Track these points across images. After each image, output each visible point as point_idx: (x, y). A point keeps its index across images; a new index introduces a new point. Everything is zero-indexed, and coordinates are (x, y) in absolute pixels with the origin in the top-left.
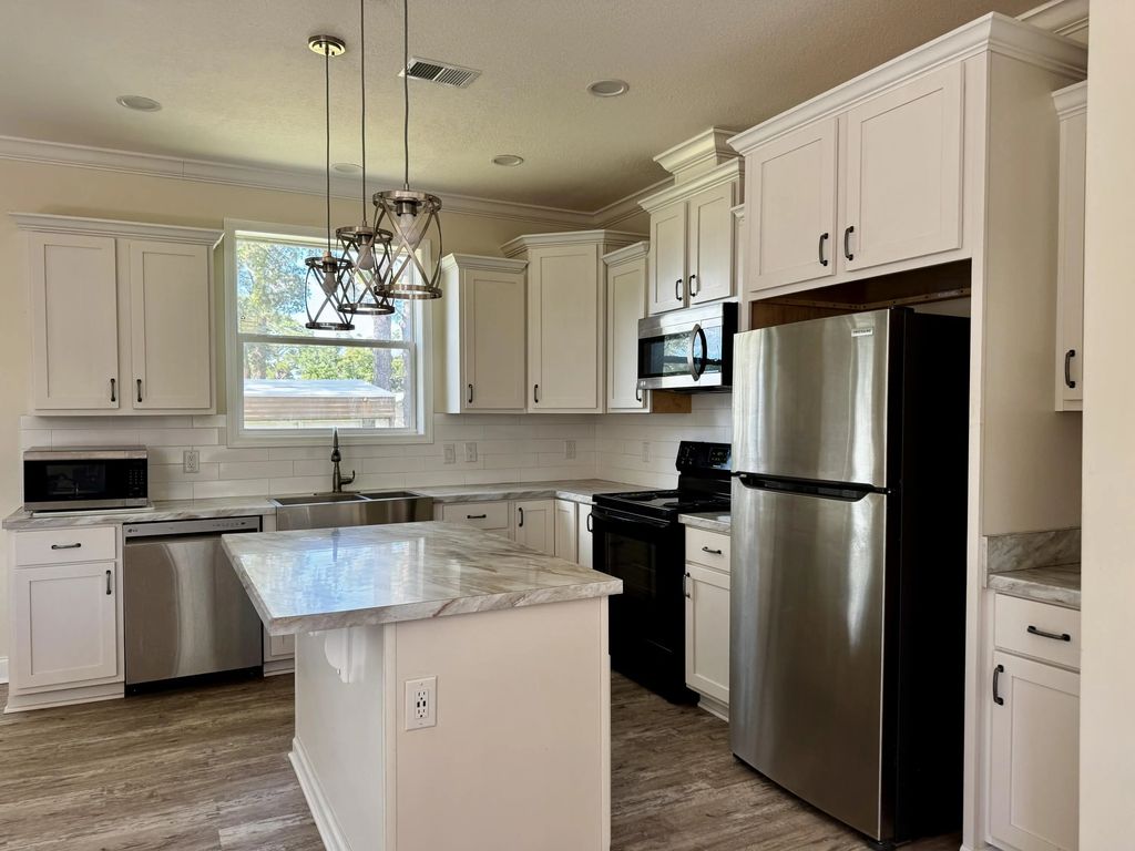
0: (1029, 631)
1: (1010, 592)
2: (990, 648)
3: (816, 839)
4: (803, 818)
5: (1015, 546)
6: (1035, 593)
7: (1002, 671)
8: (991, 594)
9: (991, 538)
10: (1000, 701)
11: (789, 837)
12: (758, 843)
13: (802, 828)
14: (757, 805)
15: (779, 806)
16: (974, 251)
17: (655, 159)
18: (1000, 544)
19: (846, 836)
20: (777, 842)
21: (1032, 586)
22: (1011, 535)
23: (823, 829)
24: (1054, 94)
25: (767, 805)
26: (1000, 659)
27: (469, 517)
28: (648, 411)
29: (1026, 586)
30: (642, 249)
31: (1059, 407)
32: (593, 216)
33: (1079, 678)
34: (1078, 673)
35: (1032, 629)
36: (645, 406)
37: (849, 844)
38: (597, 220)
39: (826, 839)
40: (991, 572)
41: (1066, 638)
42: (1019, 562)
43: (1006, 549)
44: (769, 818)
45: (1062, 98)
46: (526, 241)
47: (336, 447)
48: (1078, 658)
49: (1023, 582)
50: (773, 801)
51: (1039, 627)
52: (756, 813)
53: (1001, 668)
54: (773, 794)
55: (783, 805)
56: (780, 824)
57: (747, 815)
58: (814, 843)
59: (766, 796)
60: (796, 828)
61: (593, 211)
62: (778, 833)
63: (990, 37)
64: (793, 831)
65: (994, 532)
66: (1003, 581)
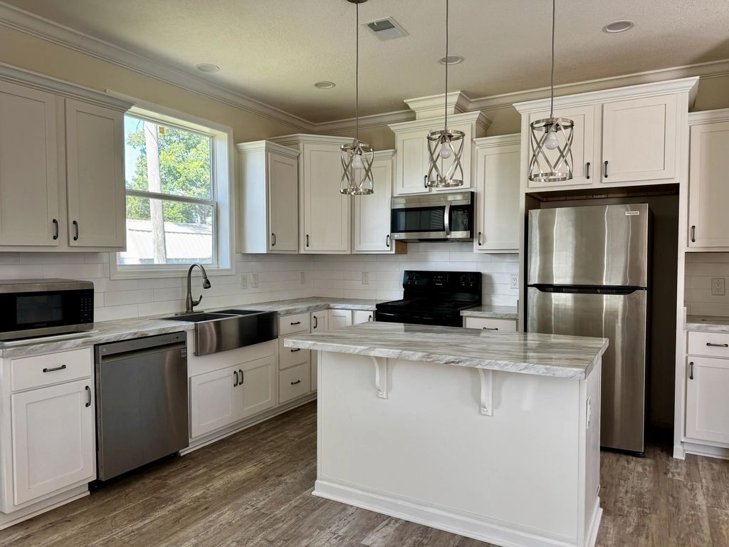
6: (711, 329)
17: (405, 101)
27: (292, 324)
28: (394, 252)
30: (391, 154)
32: (314, 126)
36: (391, 250)
38: (316, 129)
41: (726, 346)
46: (300, 138)
47: (206, 278)
61: (316, 123)
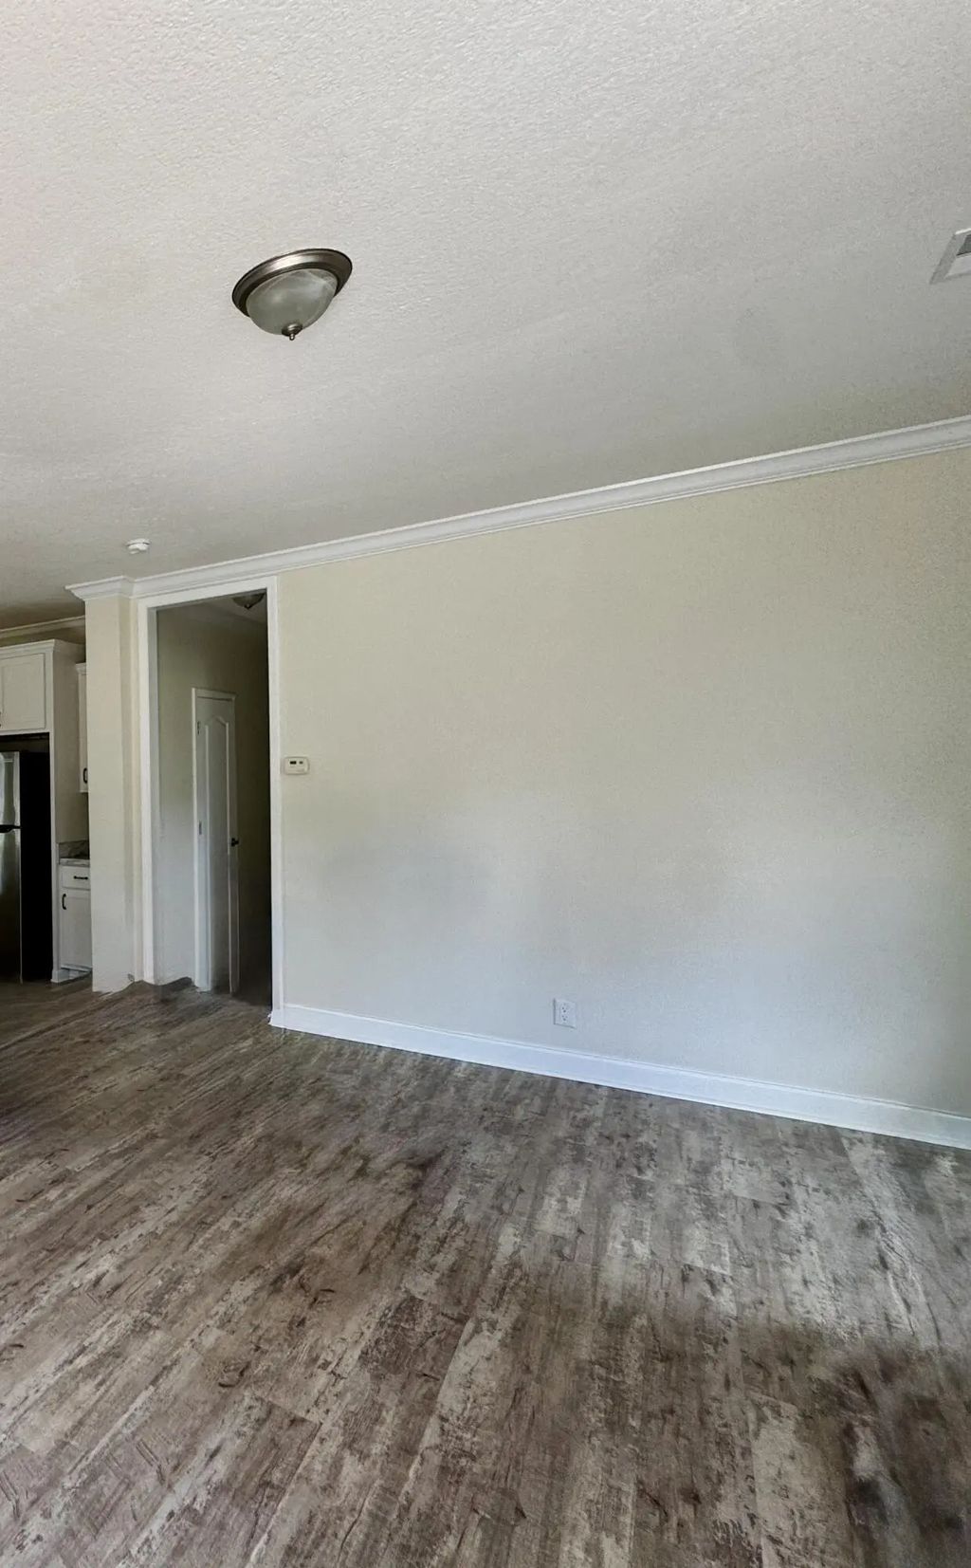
2: (60, 887)
6: (76, 863)
9: (60, 844)
10: (64, 908)
16: (50, 729)
31: (82, 791)
41: (86, 878)
45: (79, 667)
48: (90, 885)
53: (65, 895)
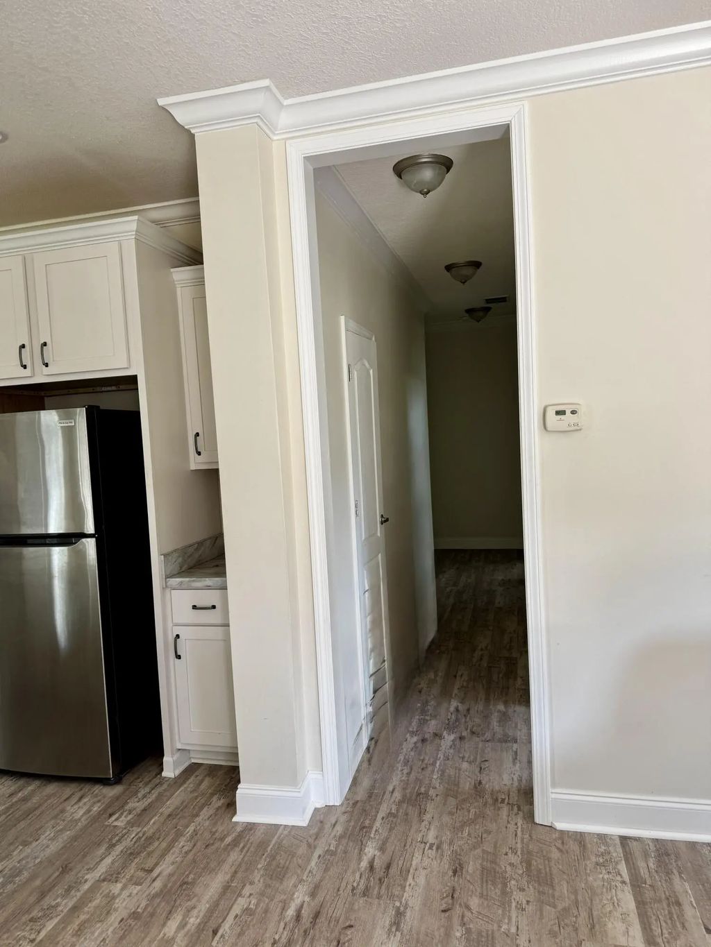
0: (193, 608)
1: (180, 587)
3: (67, 796)
4: (52, 788)
5: (179, 557)
7: (179, 638)
8: (168, 591)
11: (46, 805)
12: (24, 819)
13: (54, 795)
14: (12, 794)
15: (29, 788)
18: (170, 558)
19: (87, 786)
20: (37, 812)
21: (194, 581)
22: (175, 551)
23: (68, 789)
24: (172, 270)
25: (20, 791)
26: (177, 631)
29: (189, 581)
33: (229, 629)
34: (229, 626)
35: (194, 607)
37: (89, 790)
39: (73, 794)
40: (167, 577)
42: (181, 568)
43: (174, 560)
44: (25, 800)
49: (187, 579)
50: (24, 787)
51: (198, 605)
52: (14, 801)
54: (21, 782)
55: (33, 785)
56: (35, 800)
57: (6, 805)
58: (65, 800)
59: (17, 786)
60: (49, 797)
62: (37, 806)
63: (136, 231)
64: (47, 800)
65: (165, 551)
66: (175, 581)
